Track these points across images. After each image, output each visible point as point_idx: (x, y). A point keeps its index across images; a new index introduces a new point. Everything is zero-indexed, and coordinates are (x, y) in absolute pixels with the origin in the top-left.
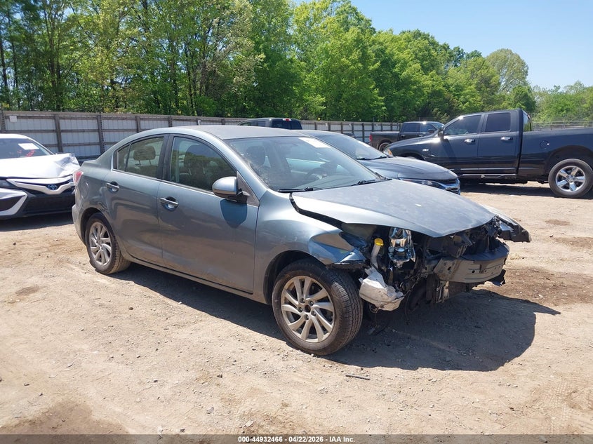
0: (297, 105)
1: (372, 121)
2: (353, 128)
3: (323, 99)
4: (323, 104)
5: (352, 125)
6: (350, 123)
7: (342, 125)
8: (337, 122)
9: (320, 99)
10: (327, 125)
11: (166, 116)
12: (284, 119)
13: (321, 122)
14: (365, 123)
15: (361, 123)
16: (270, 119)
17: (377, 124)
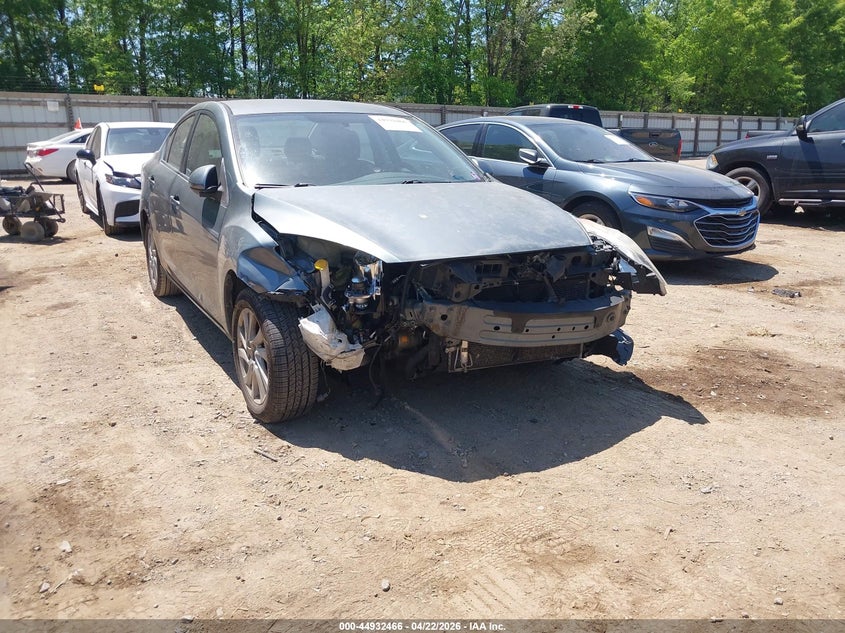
0: (648, 89)
1: (778, 115)
2: (740, 126)
3: (692, 80)
4: (693, 88)
5: (740, 121)
6: (736, 118)
7: (720, 121)
8: (711, 116)
9: (687, 79)
10: (693, 120)
11: (439, 106)
12: (570, 106)
13: (685, 115)
14: (764, 118)
15: (757, 118)
16: (549, 106)
17: (786, 119)
